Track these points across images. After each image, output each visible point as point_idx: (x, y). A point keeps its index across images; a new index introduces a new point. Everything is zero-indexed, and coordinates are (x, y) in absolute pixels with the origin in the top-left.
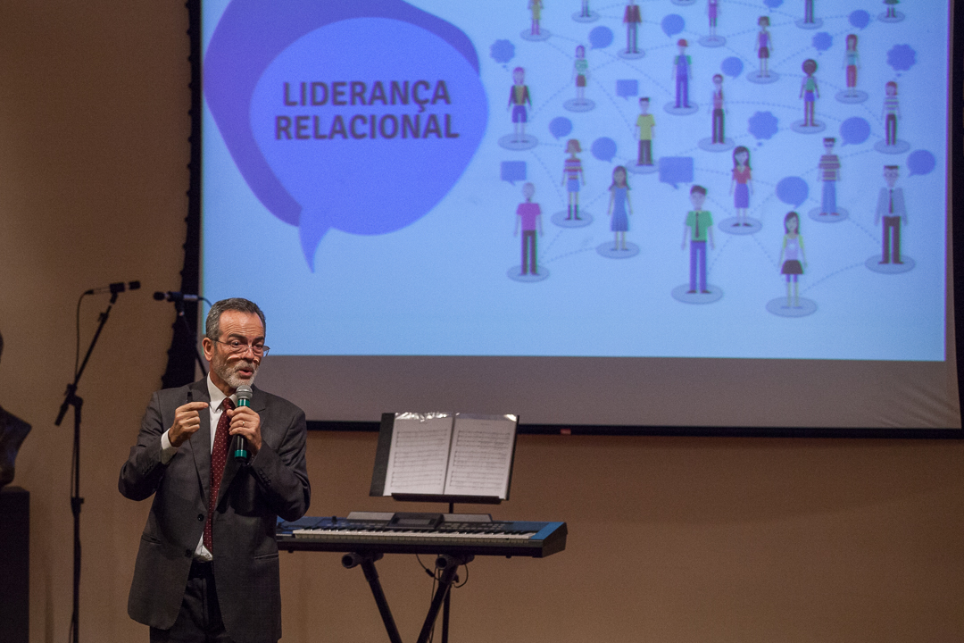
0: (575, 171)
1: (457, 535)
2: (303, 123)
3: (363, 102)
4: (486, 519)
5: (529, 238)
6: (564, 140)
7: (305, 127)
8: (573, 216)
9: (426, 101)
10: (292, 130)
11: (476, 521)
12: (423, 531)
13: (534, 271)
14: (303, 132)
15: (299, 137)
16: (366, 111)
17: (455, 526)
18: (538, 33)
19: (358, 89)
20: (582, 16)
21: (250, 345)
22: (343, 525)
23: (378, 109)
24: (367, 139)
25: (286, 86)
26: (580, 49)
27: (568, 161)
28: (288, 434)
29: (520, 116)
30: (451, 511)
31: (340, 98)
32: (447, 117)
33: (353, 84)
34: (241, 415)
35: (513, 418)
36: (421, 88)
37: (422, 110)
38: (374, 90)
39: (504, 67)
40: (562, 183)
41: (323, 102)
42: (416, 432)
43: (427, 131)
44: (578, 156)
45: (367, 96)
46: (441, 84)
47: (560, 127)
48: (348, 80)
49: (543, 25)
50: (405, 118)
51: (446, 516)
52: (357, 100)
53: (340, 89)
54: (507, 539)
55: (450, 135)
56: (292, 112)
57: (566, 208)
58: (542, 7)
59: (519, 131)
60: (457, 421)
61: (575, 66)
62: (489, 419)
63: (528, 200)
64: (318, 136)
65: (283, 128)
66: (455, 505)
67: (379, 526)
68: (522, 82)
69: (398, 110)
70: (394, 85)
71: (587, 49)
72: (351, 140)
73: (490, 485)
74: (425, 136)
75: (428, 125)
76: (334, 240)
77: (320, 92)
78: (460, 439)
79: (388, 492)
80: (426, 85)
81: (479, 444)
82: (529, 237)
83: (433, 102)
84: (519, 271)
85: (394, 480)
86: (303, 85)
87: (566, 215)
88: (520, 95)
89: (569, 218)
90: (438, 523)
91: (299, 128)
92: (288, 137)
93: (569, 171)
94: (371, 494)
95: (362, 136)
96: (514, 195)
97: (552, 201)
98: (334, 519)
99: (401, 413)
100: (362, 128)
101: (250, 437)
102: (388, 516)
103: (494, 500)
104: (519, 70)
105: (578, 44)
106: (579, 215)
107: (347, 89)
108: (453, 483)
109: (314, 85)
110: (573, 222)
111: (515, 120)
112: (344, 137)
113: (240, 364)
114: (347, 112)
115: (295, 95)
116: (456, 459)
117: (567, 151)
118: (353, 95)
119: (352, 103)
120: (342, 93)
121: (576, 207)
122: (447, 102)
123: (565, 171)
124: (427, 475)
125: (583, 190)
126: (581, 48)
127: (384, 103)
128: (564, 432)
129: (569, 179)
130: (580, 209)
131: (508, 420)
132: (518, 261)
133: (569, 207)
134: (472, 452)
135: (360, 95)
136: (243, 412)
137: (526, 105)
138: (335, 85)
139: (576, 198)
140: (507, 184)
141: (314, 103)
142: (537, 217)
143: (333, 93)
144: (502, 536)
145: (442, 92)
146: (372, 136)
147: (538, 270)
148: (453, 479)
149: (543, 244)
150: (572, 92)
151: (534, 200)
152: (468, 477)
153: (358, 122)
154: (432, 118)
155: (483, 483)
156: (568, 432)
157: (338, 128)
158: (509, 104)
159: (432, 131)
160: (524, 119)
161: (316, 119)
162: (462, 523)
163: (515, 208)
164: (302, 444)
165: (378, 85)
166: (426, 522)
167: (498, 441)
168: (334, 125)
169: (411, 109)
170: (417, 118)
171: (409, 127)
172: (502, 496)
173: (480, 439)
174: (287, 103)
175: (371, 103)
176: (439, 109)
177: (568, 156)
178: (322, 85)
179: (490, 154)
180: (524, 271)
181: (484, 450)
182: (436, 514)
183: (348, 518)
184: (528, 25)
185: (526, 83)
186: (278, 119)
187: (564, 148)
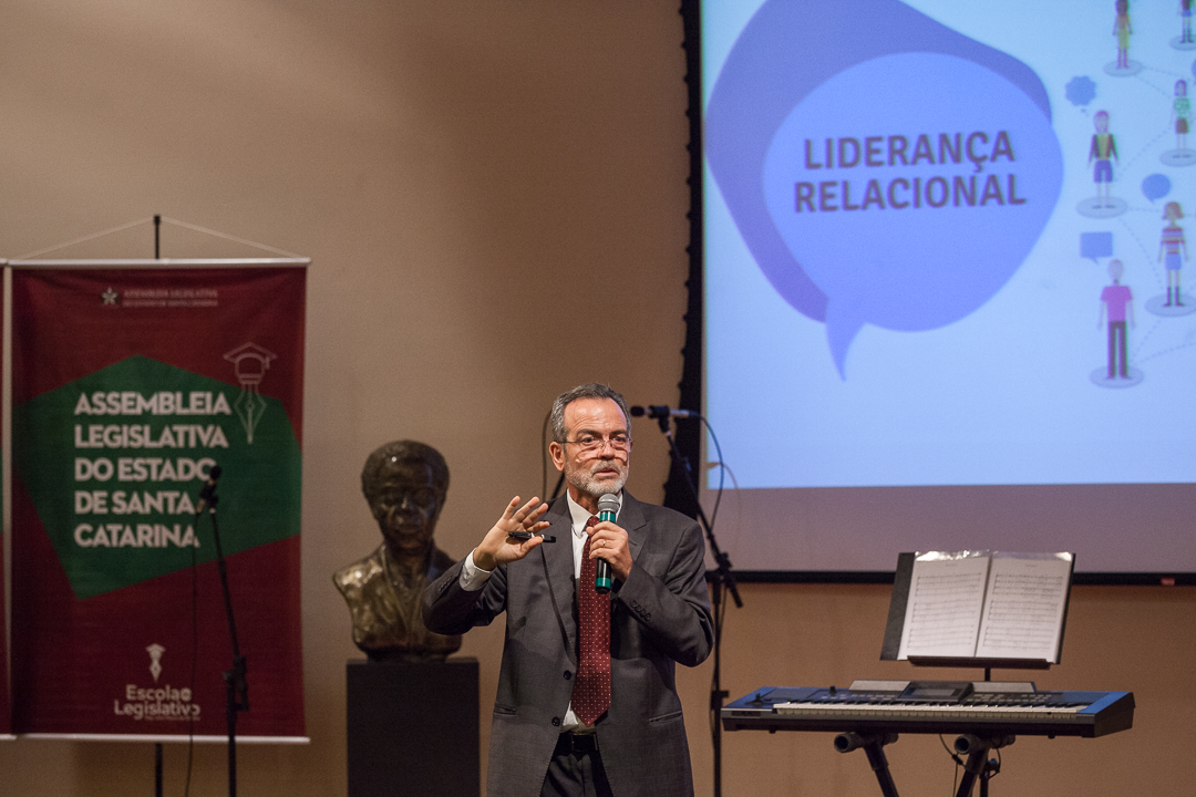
0: (1176, 242)
1: (985, 708)
2: (829, 190)
3: (904, 162)
4: (1028, 688)
5: (1117, 331)
6: (1161, 203)
7: (831, 196)
8: (1173, 300)
9: (984, 158)
10: (816, 200)
11: (1015, 690)
12: (942, 704)
13: (1124, 373)
14: (830, 202)
15: (824, 208)
16: (908, 173)
17: (986, 698)
18: (1126, 66)
19: (898, 145)
20: (1183, 42)
21: (606, 439)
22: (843, 697)
23: (924, 170)
24: (910, 210)
25: (808, 144)
26: (1180, 85)
27: (1166, 230)
28: (677, 553)
29: (1104, 173)
30: (987, 679)
31: (875, 158)
32: (1011, 178)
33: (892, 139)
34: (602, 533)
35: (1067, 556)
36: (977, 141)
37: (979, 169)
38: (918, 147)
39: (1083, 111)
40: (1159, 260)
41: (854, 164)
42: (942, 577)
43: (986, 196)
44: (1179, 223)
45: (909, 153)
46: (1003, 136)
47: (1156, 186)
48: (885, 133)
49: (1133, 55)
50: (958, 181)
51: (975, 684)
52: (897, 159)
53: (875, 145)
54: (1049, 713)
55: (1014, 201)
56: (816, 177)
57: (1165, 291)
58: (1131, 32)
59: (1103, 193)
60: (995, 561)
61: (1174, 107)
62: (1035, 558)
63: (1116, 281)
64: (848, 207)
65: (804, 197)
66: (993, 671)
67: (889, 698)
68: (1106, 130)
69: (949, 170)
70: (943, 138)
71: (1190, 85)
72: (889, 210)
73: (1034, 645)
74: (983, 203)
75: (987, 188)
76: (870, 338)
77: (848, 150)
78: (997, 584)
79: (903, 655)
80: (983, 137)
81: (1023, 591)
82: (1118, 329)
83: (993, 159)
84: (1106, 373)
85: (912, 639)
86: (829, 142)
87: (1165, 301)
88: (1103, 147)
89: (1168, 304)
90: (965, 694)
91: (824, 196)
92: (811, 209)
93: (1168, 242)
94: (882, 658)
95: (904, 205)
96: (1098, 276)
97: (1146, 282)
98: (833, 690)
99: (923, 552)
100: (903, 195)
101: (613, 561)
102: (901, 686)
103: (1040, 664)
104: (1103, 114)
105: (1179, 78)
106: (1182, 300)
107: (884, 146)
108: (987, 642)
109: (842, 141)
110: (1174, 309)
111: (1098, 179)
112: (882, 206)
113: (597, 465)
114: (885, 175)
115: (819, 156)
116: (992, 611)
117: (1165, 218)
118: (892, 152)
119: (891, 163)
120: (877, 151)
121: (1177, 289)
122: (1011, 158)
123: (1162, 243)
124: (954, 632)
125: (1186, 267)
126: (1182, 83)
127: (931, 161)
128: (1165, 582)
129: (1169, 253)
130: (1182, 291)
131: (1060, 559)
132: (1104, 361)
133: (1169, 289)
134: (1014, 602)
135: (901, 153)
136: (604, 528)
137: (1112, 159)
138: (869, 140)
139: (1177, 278)
140: (1088, 262)
141: (843, 164)
142: (1128, 304)
143: (867, 151)
144: (1043, 709)
145: (1004, 147)
146: (917, 204)
147: (1129, 373)
148: (988, 637)
149: (1135, 338)
150: (1171, 140)
151: (1123, 282)
152: (1007, 634)
153: (899, 187)
154: (992, 179)
155: (1025, 642)
156: (1172, 582)
157: (874, 196)
158: (1090, 159)
159: (992, 196)
160: (1109, 178)
161: (845, 185)
162: (996, 694)
163: (1099, 293)
164: (697, 565)
165: (923, 139)
166: (949, 693)
167: (1047, 587)
168: (868, 193)
169: (965, 169)
170: (972, 179)
171: (963, 192)
172: (1051, 657)
173: (1023, 585)
174: (810, 165)
175: (914, 162)
176: (1001, 168)
177: (1166, 223)
178: (853, 141)
179: (1066, 223)
180: (1111, 373)
181: (1029, 599)
182: (964, 683)
183: (851, 688)
184: (1114, 56)
185: (1113, 130)
186: (799, 186)
187: (1161, 213)
